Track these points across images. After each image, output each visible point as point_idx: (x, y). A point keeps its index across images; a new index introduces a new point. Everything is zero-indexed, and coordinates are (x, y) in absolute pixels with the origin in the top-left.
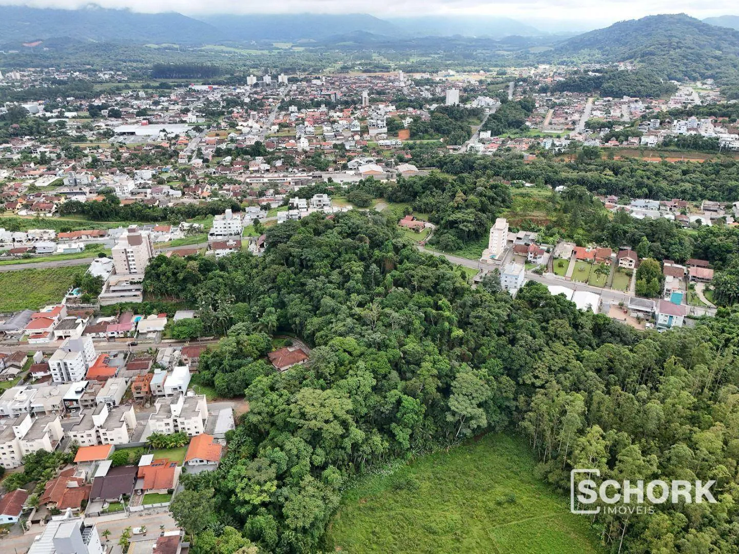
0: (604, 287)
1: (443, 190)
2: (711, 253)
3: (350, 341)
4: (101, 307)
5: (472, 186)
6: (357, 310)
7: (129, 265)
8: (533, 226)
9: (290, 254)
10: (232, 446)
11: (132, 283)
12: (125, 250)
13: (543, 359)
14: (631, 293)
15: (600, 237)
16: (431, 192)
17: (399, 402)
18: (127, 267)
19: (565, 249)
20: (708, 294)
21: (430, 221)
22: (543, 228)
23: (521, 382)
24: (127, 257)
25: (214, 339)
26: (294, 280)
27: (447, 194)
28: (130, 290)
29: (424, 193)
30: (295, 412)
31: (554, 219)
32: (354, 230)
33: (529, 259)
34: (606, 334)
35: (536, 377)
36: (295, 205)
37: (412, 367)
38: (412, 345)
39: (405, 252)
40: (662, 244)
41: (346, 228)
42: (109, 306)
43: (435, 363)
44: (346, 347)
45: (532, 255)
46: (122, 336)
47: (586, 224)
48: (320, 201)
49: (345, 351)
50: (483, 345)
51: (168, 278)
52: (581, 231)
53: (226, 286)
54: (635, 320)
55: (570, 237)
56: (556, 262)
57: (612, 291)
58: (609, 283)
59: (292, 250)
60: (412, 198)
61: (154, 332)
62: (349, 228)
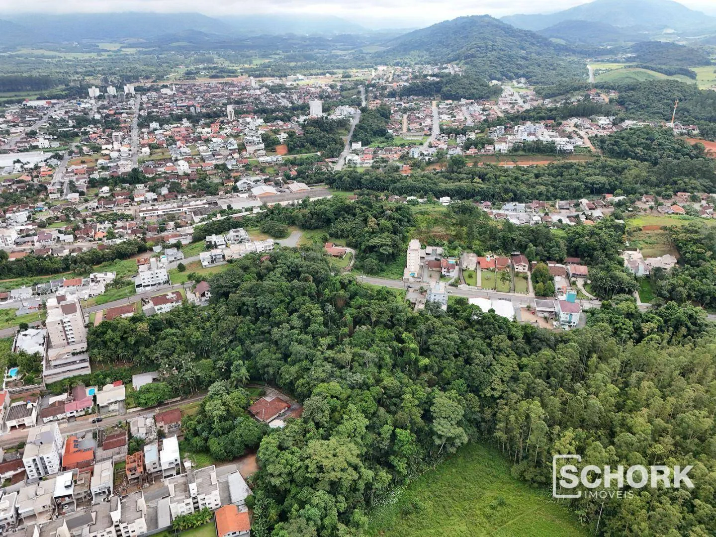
0: (509, 292)
1: (354, 215)
2: (581, 251)
3: (335, 386)
4: (47, 385)
5: (380, 210)
6: (330, 353)
7: (66, 335)
8: (437, 241)
9: (244, 304)
10: (258, 511)
11: (74, 354)
12: (61, 320)
13: (496, 372)
14: (532, 294)
15: (494, 246)
16: (344, 218)
17: (394, 436)
18: (65, 338)
19: (470, 260)
20: (587, 288)
21: (348, 245)
22: (446, 242)
23: (482, 395)
24: (64, 327)
25: (182, 400)
26: (254, 330)
27: (359, 220)
28: (74, 363)
29: (336, 219)
30: (312, 467)
31: (454, 233)
32: (293, 269)
33: (443, 273)
34: (535, 342)
35: (493, 389)
36: (213, 243)
37: (394, 400)
38: (389, 381)
39: (352, 288)
40: (544, 248)
41: (285, 267)
42: (55, 383)
43: (413, 394)
44: (333, 393)
45: (446, 270)
46: (83, 413)
47: (480, 235)
48: (237, 236)
49: (332, 397)
50: (445, 368)
51: (117, 344)
52: (477, 242)
53: (181, 344)
54: (543, 319)
55: (470, 248)
56: (466, 274)
57: (516, 294)
58: (512, 287)
59: (244, 299)
60: (325, 224)
61: (116, 402)
62: (289, 268)
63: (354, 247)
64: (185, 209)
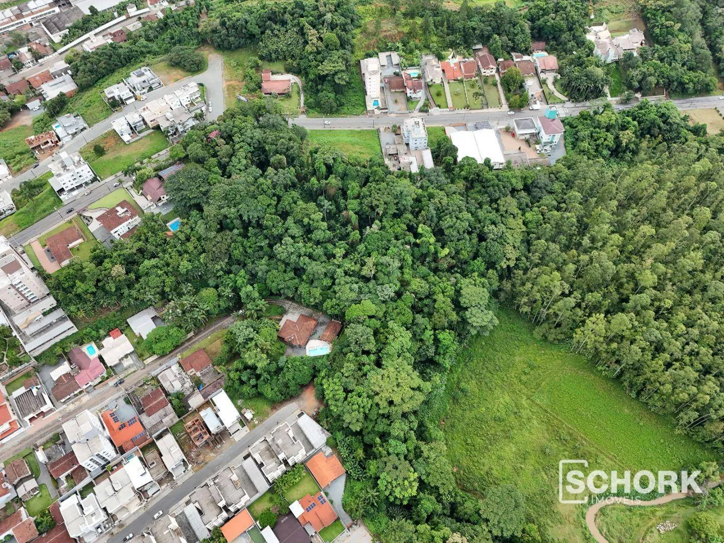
0: (482, 108)
1: (284, 23)
2: (546, 34)
4: (36, 358)
5: (315, 13)
6: (348, 265)
7: (23, 295)
8: (389, 44)
9: (225, 217)
10: (344, 452)
11: (45, 314)
12: (11, 285)
13: (508, 241)
14: (505, 107)
15: (454, 42)
16: (272, 31)
17: (436, 341)
18: (22, 298)
19: (433, 69)
20: (558, 86)
21: (288, 71)
22: (400, 45)
24: (17, 290)
25: (196, 334)
26: (250, 247)
27: (292, 31)
28: (51, 326)
29: (263, 33)
30: (383, 404)
31: (406, 30)
33: (409, 95)
34: (536, 192)
35: (508, 260)
36: (117, 98)
37: (426, 302)
38: (417, 284)
39: (340, 168)
40: (507, 35)
41: (246, 147)
42: (43, 353)
43: (443, 292)
45: (412, 91)
46: (99, 380)
47: (437, 28)
48: (144, 82)
49: (370, 317)
51: (93, 293)
52: (435, 38)
53: (167, 275)
54: (524, 143)
55: (427, 47)
56: (433, 91)
57: (490, 110)
58: (484, 102)
59: (224, 211)
60: (249, 41)
61: (126, 356)
62: (249, 145)
63: (297, 72)
64: (28, 19)
